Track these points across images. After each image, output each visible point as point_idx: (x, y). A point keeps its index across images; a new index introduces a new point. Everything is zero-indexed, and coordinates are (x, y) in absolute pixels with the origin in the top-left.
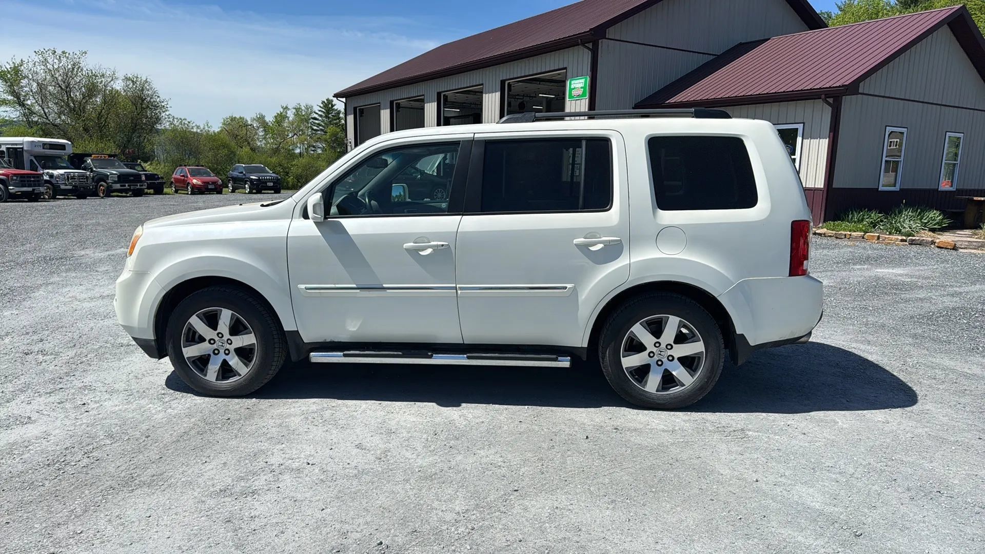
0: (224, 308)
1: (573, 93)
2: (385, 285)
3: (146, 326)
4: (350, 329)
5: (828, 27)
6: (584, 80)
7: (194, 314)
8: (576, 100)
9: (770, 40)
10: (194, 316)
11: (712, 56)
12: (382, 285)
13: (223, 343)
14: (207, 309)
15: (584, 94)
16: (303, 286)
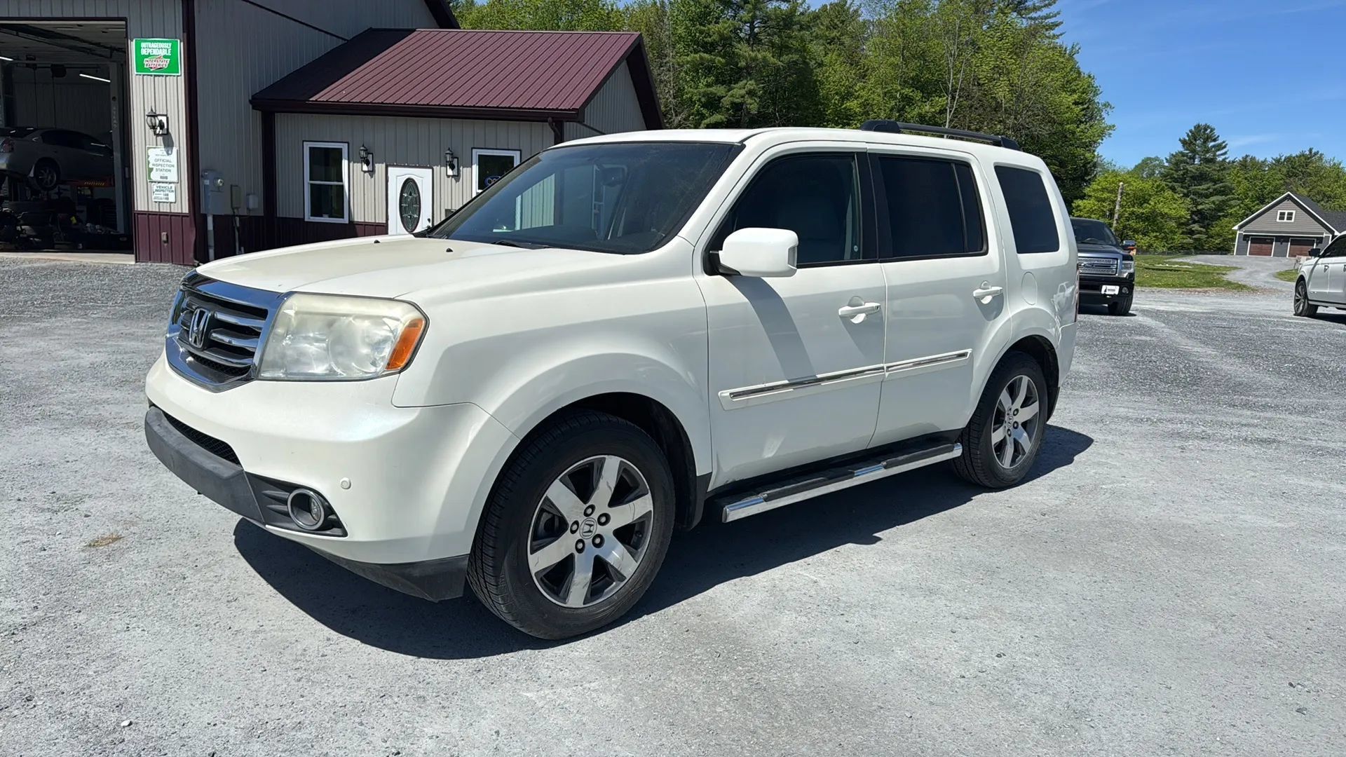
0: (608, 454)
1: (146, 63)
2: (819, 376)
3: (462, 527)
4: (766, 457)
5: (459, 28)
6: (170, 44)
7: (556, 478)
8: (155, 76)
9: (415, 33)
10: (557, 483)
11: (341, 40)
12: (815, 376)
13: (591, 525)
14: (582, 462)
15: (172, 68)
16: (726, 393)
